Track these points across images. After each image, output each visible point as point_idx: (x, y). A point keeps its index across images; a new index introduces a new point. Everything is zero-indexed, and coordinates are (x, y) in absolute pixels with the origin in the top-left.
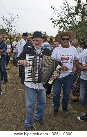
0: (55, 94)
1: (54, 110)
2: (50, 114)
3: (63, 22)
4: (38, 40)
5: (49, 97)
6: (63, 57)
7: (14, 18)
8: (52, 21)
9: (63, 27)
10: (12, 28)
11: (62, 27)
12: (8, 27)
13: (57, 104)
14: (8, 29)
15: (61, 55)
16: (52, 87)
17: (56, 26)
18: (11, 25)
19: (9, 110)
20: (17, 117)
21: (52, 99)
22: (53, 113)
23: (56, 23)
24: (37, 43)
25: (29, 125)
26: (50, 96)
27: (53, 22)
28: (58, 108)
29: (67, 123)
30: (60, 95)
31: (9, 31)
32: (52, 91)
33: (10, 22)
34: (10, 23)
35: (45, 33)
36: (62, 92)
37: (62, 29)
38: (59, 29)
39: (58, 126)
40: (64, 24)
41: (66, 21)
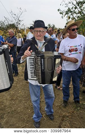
0: (65, 85)
1: (64, 101)
2: (60, 105)
3: (71, 12)
4: (40, 31)
5: (59, 89)
6: (71, 48)
7: (22, 12)
8: (59, 12)
9: (71, 18)
10: (20, 22)
11: (69, 18)
12: (17, 22)
13: (67, 94)
14: (17, 24)
15: (68, 46)
16: (62, 79)
17: (63, 17)
18: (19, 19)
19: (20, 101)
20: (28, 108)
21: (62, 91)
22: (63, 104)
23: (64, 14)
24: (39, 34)
25: (37, 120)
26: (59, 87)
27: (61, 13)
28: (68, 99)
29: (77, 114)
30: (70, 87)
31: (17, 25)
32: (62, 82)
33: (19, 16)
34: (18, 18)
35: (54, 25)
36: (71, 83)
37: (70, 19)
38: (67, 20)
39: (68, 117)
40: (72, 14)
41: (74, 11)
